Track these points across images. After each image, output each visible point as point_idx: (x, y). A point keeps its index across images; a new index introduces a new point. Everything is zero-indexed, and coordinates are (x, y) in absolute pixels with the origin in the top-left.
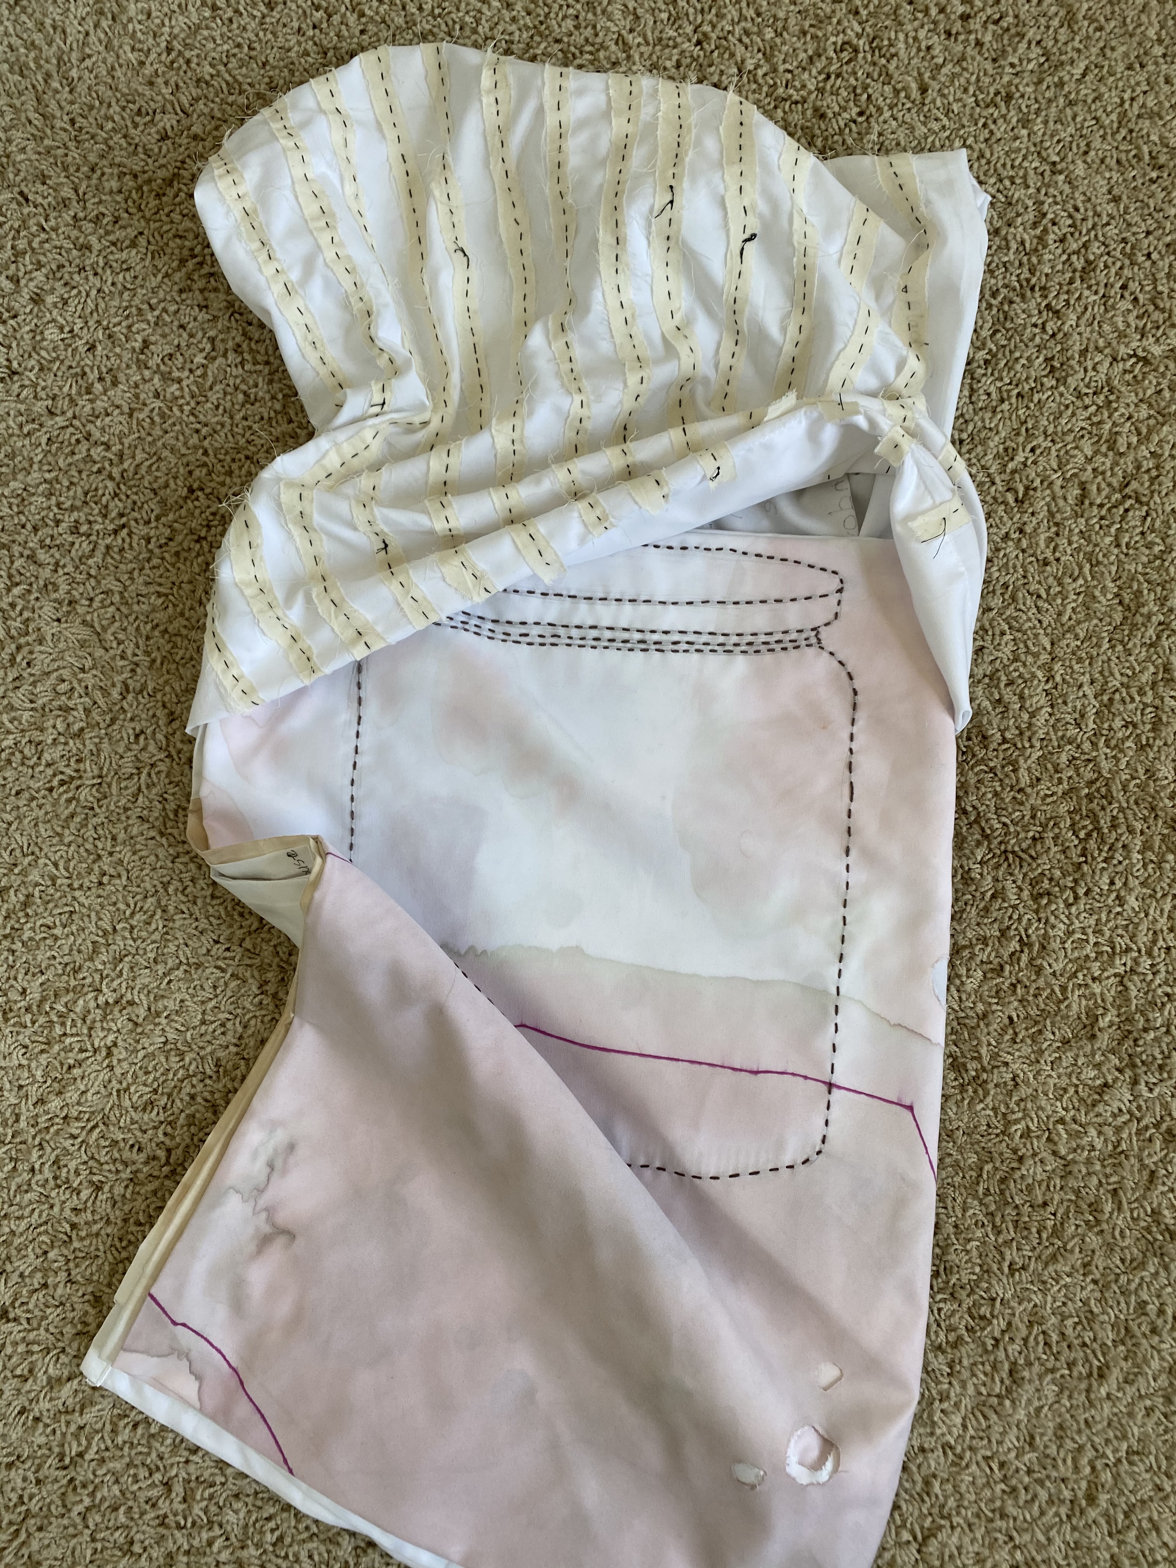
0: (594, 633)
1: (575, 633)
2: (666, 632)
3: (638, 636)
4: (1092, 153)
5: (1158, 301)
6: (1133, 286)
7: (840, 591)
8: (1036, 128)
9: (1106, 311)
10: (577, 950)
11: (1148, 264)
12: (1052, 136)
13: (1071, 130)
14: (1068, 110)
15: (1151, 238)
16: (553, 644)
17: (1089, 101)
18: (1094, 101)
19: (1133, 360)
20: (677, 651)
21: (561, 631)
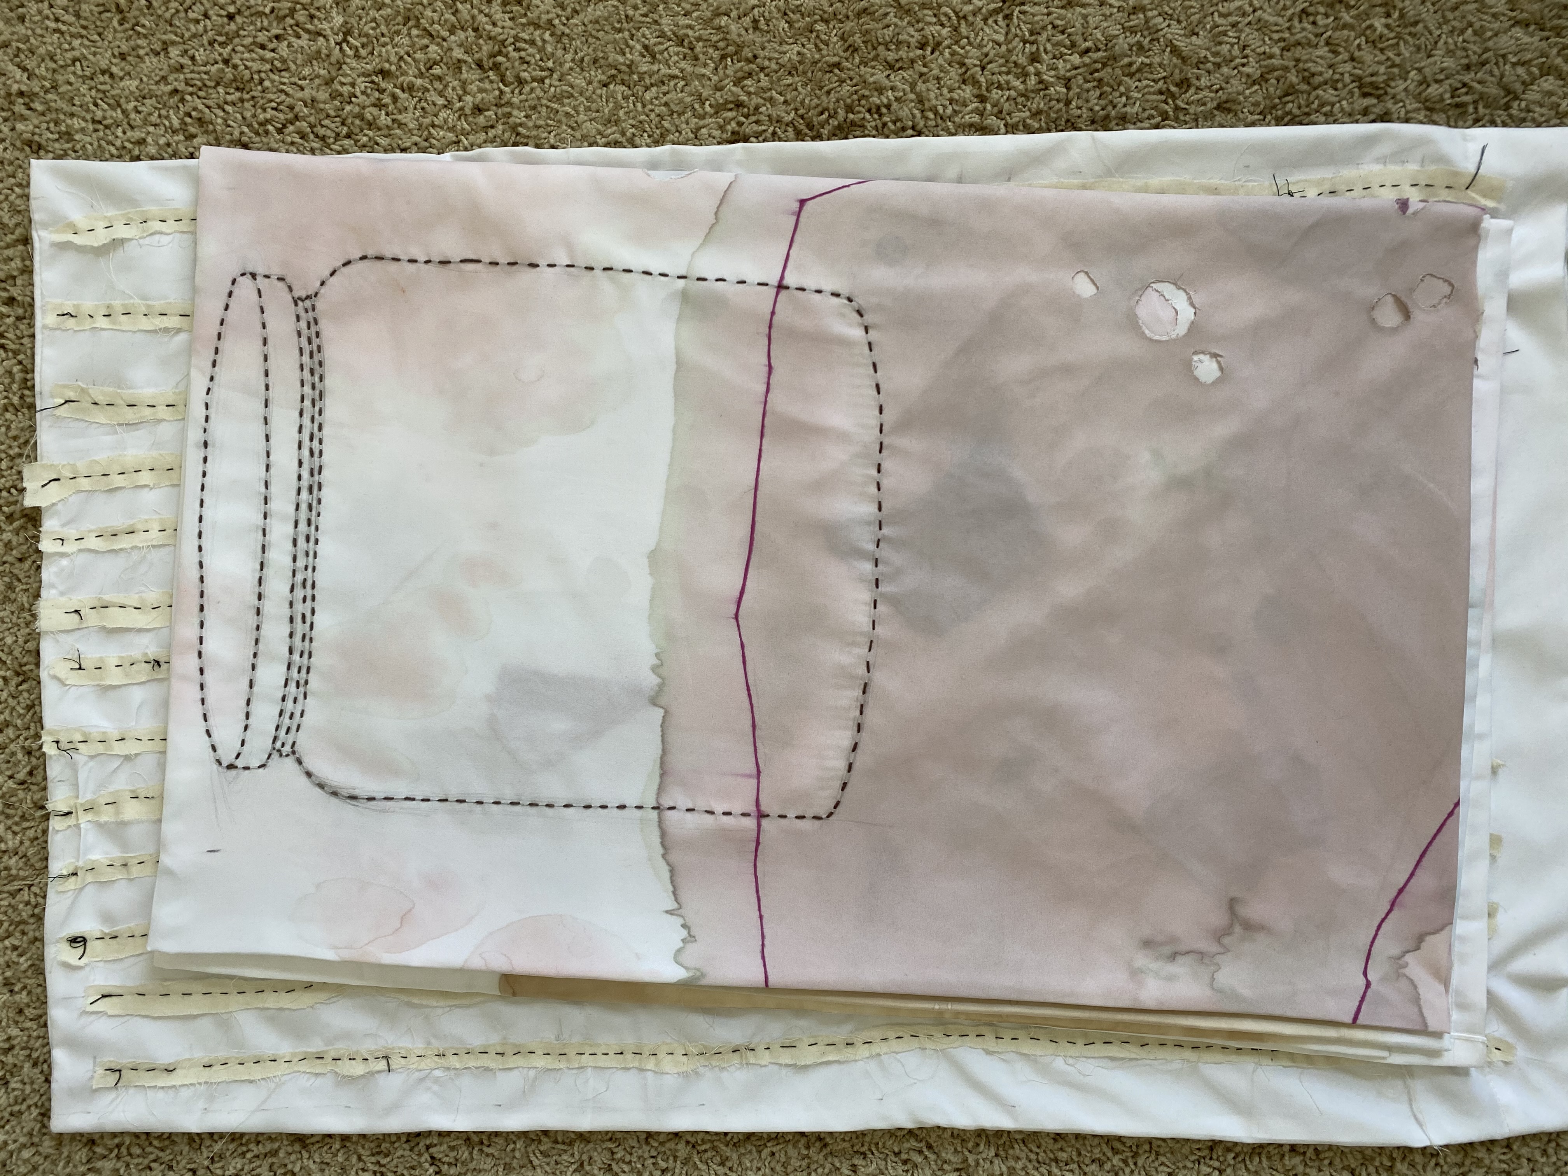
0: (301, 541)
1: (301, 563)
2: (300, 464)
3: (305, 494)
4: (114, 69)
5: (282, 13)
6: (262, 37)
7: (254, 276)
8: (77, 126)
9: (287, 70)
10: (654, 557)
11: (239, 19)
12: (88, 111)
13: (83, 89)
14: (61, 90)
15: (211, 13)
16: (313, 586)
17: (54, 66)
18: (55, 62)
19: (344, 45)
20: (321, 452)
21: (299, 577)
